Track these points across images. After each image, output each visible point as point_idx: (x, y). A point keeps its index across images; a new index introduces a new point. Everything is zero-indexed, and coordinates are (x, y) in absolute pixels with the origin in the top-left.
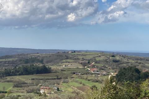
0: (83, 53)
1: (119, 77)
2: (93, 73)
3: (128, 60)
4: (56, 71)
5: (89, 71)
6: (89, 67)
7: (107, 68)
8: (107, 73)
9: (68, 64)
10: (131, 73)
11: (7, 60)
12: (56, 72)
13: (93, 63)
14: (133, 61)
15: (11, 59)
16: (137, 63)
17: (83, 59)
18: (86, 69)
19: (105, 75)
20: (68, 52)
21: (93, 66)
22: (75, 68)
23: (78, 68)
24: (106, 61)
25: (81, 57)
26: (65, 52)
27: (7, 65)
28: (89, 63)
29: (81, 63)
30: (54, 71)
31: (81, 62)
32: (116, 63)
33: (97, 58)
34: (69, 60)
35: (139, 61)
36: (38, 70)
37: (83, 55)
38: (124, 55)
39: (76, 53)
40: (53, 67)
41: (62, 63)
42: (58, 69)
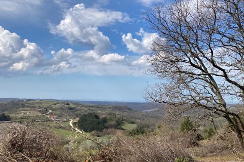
0: (38, 101)
3: (81, 108)
5: (49, 118)
6: (47, 115)
7: (64, 115)
8: (67, 120)
9: (25, 112)
10: (92, 119)
13: (50, 111)
14: (86, 109)
17: (40, 107)
18: (45, 117)
19: (66, 122)
20: (23, 101)
22: (34, 115)
23: (37, 116)
24: (62, 109)
25: (37, 105)
26: (19, 101)
28: (46, 110)
29: (40, 111)
32: (72, 110)
35: (91, 109)
37: (38, 103)
39: (31, 102)
42: (18, 117)
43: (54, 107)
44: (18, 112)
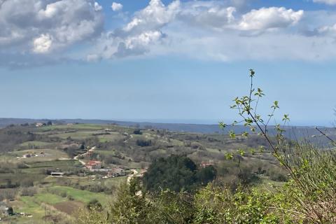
0: (70, 125)
1: (151, 179)
2: (93, 170)
3: (170, 141)
4: (7, 169)
5: (84, 166)
6: (82, 158)
7: (124, 158)
8: (124, 171)
9: (33, 151)
10: (176, 170)
13: (93, 148)
14: (182, 143)
16: (189, 146)
17: (70, 140)
18: (76, 163)
19: (119, 176)
20: (34, 125)
21: (93, 156)
22: (50, 160)
23: (57, 160)
24: (121, 143)
25: (64, 136)
26: (27, 125)
29: (66, 149)
31: (65, 146)
32: (144, 148)
33: (102, 136)
34: (36, 143)
35: (194, 143)
37: (68, 131)
38: (161, 130)
39: (53, 127)
41: (19, 150)
42: (11, 164)
43: (102, 139)
44: (16, 152)
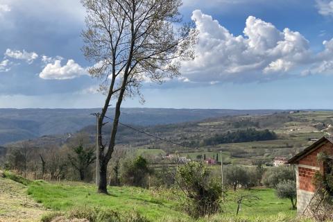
0: (310, 112)
6: (326, 131)
9: (295, 127)
11: (211, 124)
12: (283, 138)
15: (216, 123)
17: (314, 121)
20: (288, 113)
22: (308, 132)
23: (313, 132)
26: (284, 113)
27: (213, 130)
28: (324, 125)
29: (315, 126)
30: (280, 137)
34: (294, 123)
36: (258, 136)
37: (310, 115)
39: (300, 113)
40: (277, 132)
42: (286, 134)
44: (285, 128)
